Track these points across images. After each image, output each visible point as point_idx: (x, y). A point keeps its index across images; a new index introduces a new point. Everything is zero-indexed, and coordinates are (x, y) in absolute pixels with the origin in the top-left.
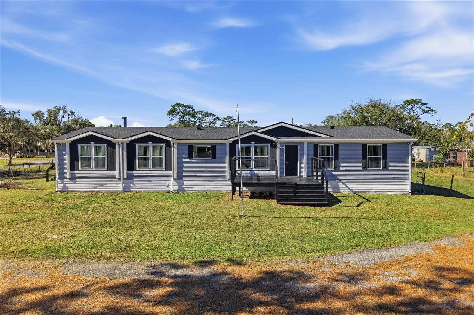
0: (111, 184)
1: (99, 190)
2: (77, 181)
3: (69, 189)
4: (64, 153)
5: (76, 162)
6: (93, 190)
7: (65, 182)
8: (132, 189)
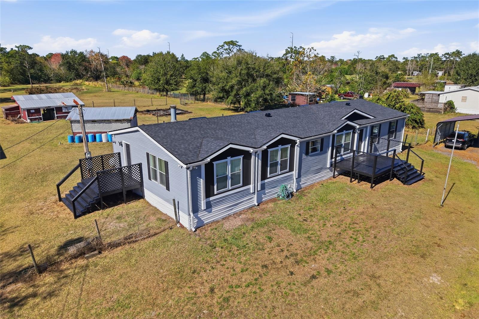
0: (246, 200)
1: (234, 212)
2: (213, 209)
3: (205, 222)
4: (198, 177)
5: (211, 186)
6: (228, 214)
7: (199, 216)
8: (263, 200)
